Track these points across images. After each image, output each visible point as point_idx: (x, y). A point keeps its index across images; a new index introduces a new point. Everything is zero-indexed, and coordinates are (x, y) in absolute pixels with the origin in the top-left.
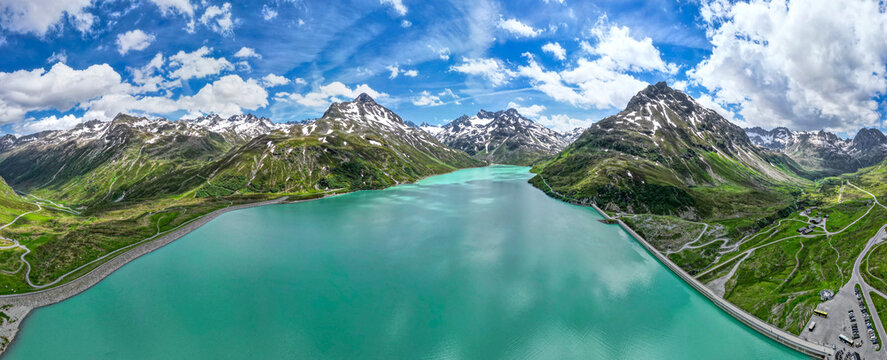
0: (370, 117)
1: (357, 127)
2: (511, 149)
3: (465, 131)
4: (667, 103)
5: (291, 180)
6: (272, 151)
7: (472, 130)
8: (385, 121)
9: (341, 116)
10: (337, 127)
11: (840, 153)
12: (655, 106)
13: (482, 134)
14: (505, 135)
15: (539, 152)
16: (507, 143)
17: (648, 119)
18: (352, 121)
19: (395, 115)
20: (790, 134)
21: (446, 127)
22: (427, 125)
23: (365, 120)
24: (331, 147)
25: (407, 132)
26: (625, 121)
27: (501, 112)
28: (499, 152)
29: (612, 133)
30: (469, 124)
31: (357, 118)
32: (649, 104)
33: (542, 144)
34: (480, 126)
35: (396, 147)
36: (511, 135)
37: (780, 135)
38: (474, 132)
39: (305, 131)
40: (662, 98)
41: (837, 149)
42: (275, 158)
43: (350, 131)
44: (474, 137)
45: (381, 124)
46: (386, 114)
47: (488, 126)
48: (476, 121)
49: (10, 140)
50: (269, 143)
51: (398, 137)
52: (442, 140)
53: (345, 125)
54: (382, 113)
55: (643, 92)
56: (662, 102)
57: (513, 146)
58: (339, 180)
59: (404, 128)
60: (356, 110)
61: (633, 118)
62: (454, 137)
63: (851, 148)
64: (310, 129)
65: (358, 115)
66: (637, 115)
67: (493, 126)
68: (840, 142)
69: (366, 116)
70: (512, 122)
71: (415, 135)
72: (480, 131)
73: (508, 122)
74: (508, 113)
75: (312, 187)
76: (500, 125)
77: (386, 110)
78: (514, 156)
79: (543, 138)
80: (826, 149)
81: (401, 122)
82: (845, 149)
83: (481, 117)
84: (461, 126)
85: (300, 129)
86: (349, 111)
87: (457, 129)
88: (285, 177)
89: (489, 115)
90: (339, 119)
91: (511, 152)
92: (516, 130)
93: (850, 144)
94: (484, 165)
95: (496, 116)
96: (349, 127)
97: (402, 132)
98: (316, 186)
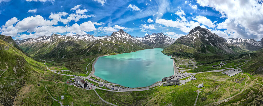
0: (123, 36)
1: (121, 39)
2: (160, 44)
3: (148, 39)
4: (200, 32)
5: (108, 51)
6: (102, 44)
7: (150, 39)
8: (127, 37)
9: (116, 36)
10: (116, 39)
11: (256, 45)
12: (196, 33)
13: (153, 40)
14: (159, 40)
15: (167, 45)
16: (159, 42)
17: (193, 36)
18: (119, 37)
19: (129, 35)
20: (241, 40)
21: (143, 38)
22: (138, 37)
23: (122, 37)
24: (116, 44)
25: (133, 39)
26: (187, 37)
27: (159, 34)
28: (157, 45)
29: (183, 40)
30: (149, 37)
31: (120, 36)
32: (194, 32)
33: (169, 42)
34: (153, 38)
35: (130, 44)
36: (161, 40)
37: (238, 40)
38: (151, 39)
39: (108, 39)
40: (198, 30)
41: (255, 44)
42: (103, 46)
43: (119, 40)
44: (151, 41)
45: (126, 38)
46: (127, 35)
47: (155, 37)
48: (151, 36)
49: (18, 41)
50: (101, 42)
51: (130, 41)
52: (142, 41)
53: (118, 38)
54: (126, 35)
55: (194, 29)
56: (198, 32)
57: (161, 43)
58: (119, 51)
59: (132, 38)
60: (119, 34)
61: (189, 36)
62: (145, 41)
63: (259, 44)
64: (109, 39)
65: (120, 35)
66: (191, 35)
67: (156, 38)
68: (256, 42)
69: (122, 35)
70: (161, 36)
71: (135, 40)
72: (152, 39)
73: (160, 37)
74: (160, 34)
75: (113, 52)
76: (158, 37)
77: (127, 34)
78: (161, 46)
79: (169, 41)
80: (251, 44)
81: (131, 37)
82: (257, 44)
83: (153, 35)
84: (147, 38)
85: (107, 39)
86: (118, 34)
87: (146, 39)
88: (107, 51)
89: (155, 34)
90: (115, 37)
91: (160, 45)
92: (162, 39)
93: (259, 43)
94: (153, 48)
95: (157, 35)
96: (119, 39)
97: (132, 39)
98: (114, 52)
